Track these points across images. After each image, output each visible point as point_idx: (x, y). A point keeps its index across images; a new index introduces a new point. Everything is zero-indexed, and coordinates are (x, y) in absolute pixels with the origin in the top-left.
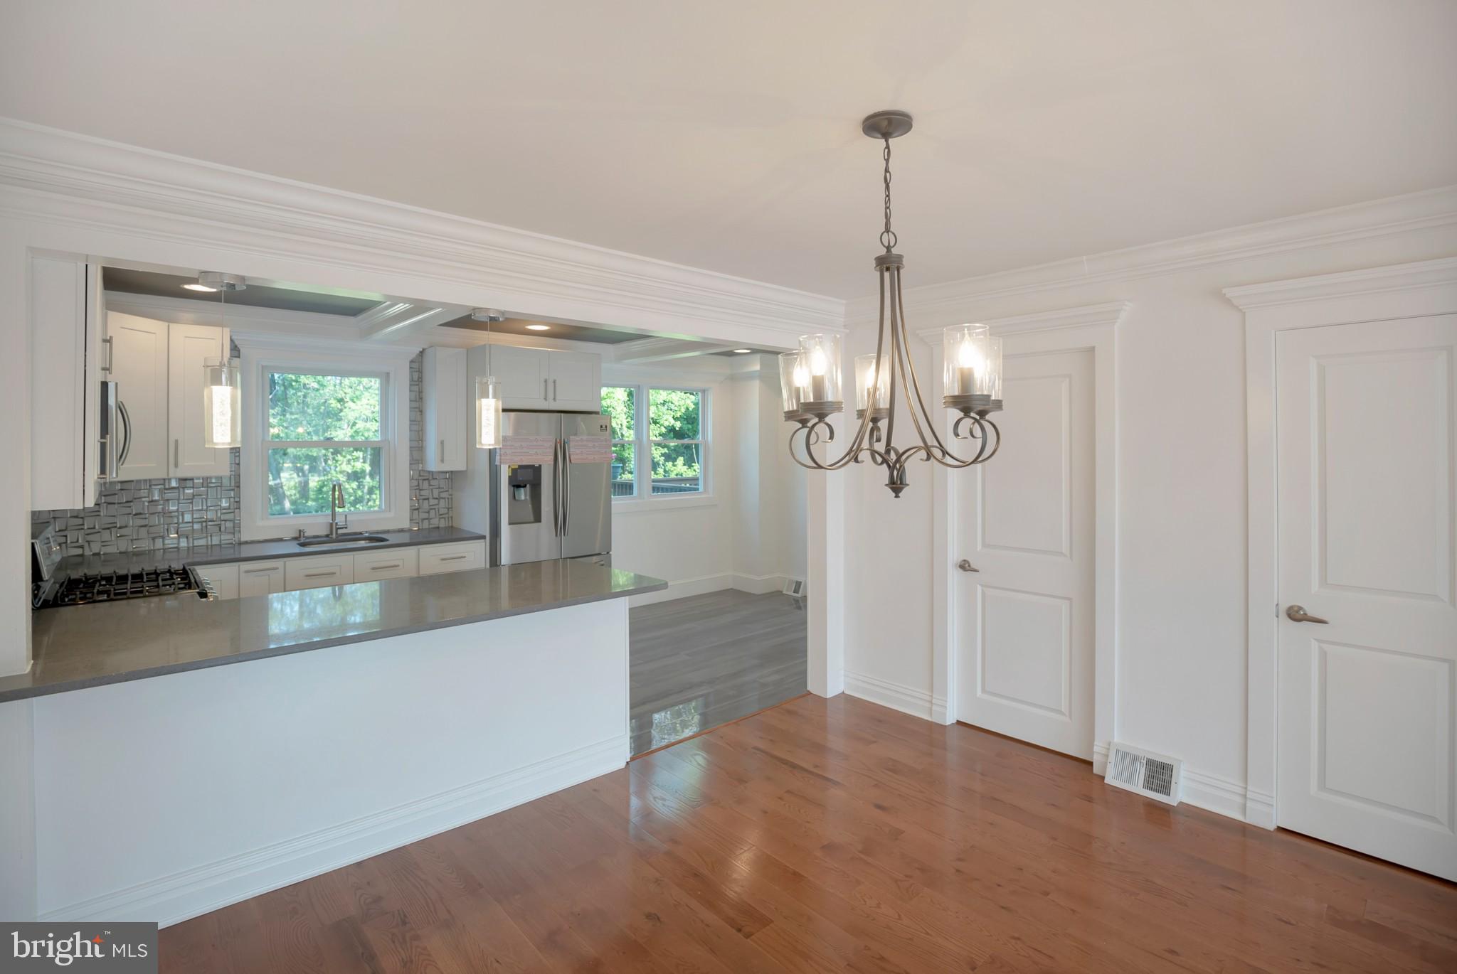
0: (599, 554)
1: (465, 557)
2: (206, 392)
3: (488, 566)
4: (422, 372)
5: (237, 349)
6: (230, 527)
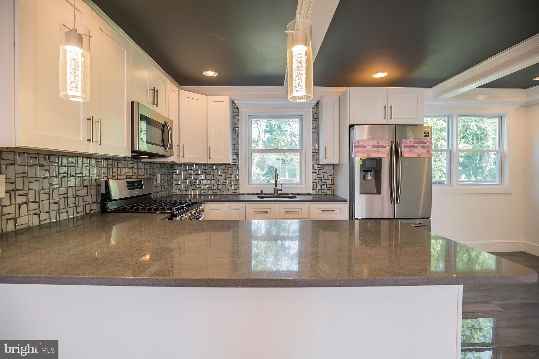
0: (422, 218)
1: (334, 211)
3: (348, 219)
4: (318, 114)
5: (237, 108)
6: (236, 187)
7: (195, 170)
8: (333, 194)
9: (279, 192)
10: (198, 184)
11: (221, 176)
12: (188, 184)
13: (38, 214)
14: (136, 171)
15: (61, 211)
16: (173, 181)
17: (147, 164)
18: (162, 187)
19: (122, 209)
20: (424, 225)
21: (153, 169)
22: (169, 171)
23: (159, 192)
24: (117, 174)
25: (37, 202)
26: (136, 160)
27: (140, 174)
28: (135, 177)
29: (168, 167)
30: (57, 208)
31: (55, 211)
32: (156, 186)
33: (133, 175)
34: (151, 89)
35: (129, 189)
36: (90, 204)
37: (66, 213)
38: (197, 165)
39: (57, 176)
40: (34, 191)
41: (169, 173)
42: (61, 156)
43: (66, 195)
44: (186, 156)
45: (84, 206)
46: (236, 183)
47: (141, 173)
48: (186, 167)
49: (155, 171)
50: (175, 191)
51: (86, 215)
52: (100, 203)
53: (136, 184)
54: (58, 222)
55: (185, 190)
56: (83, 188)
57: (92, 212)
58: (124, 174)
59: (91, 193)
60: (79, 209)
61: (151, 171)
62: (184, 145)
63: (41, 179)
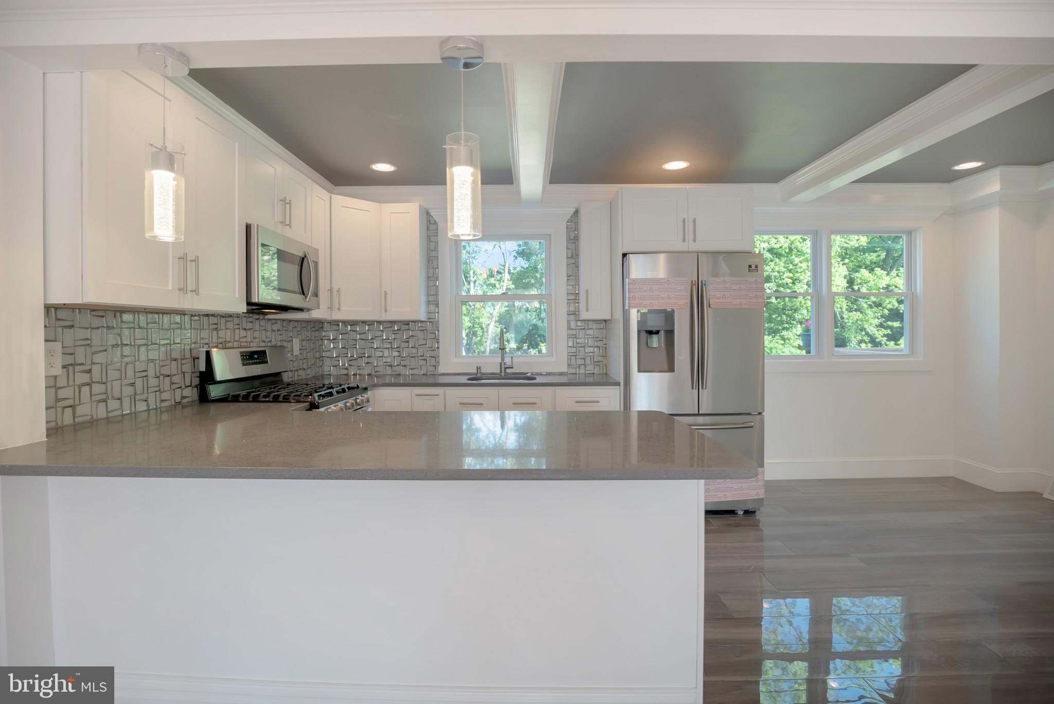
0: (749, 414)
1: (598, 402)
2: (147, 174)
4: (578, 231)
5: (435, 223)
6: (433, 361)
7: (361, 332)
8: (606, 374)
9: (508, 371)
10: (366, 356)
11: (408, 342)
12: (349, 356)
13: (105, 401)
14: (257, 334)
15: (137, 398)
16: (324, 351)
17: (276, 323)
18: (304, 361)
19: (233, 396)
20: (751, 425)
21: (287, 330)
22: (317, 334)
23: (297, 370)
24: (224, 340)
25: (104, 383)
26: (257, 317)
27: (263, 340)
28: (255, 344)
29: (314, 327)
30: (132, 393)
31: (129, 398)
32: (292, 360)
33: (251, 342)
34: (281, 200)
35: (244, 365)
36: (181, 387)
37: (146, 401)
38: (364, 324)
39: (133, 344)
40: (100, 365)
41: (315, 337)
42: (138, 312)
43: (145, 374)
44: (343, 308)
45: (173, 391)
46: (433, 354)
47: (266, 337)
48: (346, 327)
49: (290, 334)
50: (326, 369)
51: (175, 406)
52: (197, 387)
53: (256, 356)
54: (133, 415)
55: (344, 367)
56: (171, 363)
57: (185, 401)
58: (236, 339)
59: (183, 371)
60: (165, 396)
61: (284, 335)
62: (339, 289)
63: (110, 348)
